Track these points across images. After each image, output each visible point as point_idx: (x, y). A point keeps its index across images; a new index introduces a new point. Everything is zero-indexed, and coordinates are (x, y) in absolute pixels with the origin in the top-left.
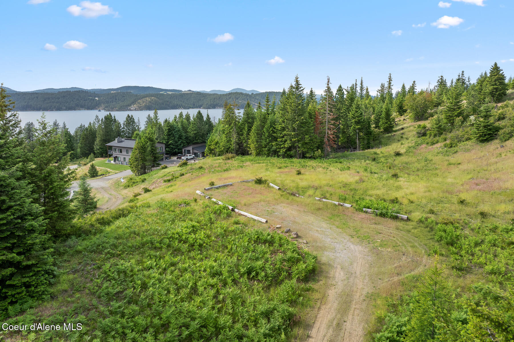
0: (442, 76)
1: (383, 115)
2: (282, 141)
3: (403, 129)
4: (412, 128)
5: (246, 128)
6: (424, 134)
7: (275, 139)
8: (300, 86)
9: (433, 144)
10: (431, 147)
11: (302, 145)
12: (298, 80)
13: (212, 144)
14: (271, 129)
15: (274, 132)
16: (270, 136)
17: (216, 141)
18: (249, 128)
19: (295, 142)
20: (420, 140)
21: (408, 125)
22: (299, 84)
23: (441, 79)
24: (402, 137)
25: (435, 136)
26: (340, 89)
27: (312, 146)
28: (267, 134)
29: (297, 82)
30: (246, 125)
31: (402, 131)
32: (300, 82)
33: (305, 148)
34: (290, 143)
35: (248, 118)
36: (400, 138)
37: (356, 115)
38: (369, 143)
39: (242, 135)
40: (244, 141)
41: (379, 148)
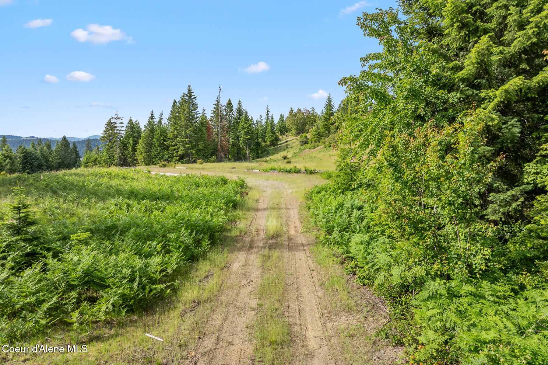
0: (313, 108)
1: (269, 130)
2: (174, 150)
3: (286, 142)
4: (294, 140)
5: (131, 142)
6: (306, 143)
7: (167, 148)
8: (193, 94)
9: (314, 147)
10: (312, 150)
11: (196, 152)
12: (191, 88)
13: (90, 161)
14: (162, 138)
15: (164, 141)
16: (161, 144)
17: (95, 157)
18: (135, 143)
19: (189, 148)
20: (303, 147)
21: (291, 139)
22: (192, 93)
23: (313, 110)
24: (287, 147)
25: (315, 142)
26: (229, 103)
27: (206, 153)
28: (157, 143)
29: (190, 90)
30: (131, 139)
31: (286, 144)
32: (193, 91)
33: (198, 155)
34: (184, 150)
35: (133, 132)
36: (285, 148)
37: (245, 126)
38: (258, 154)
39: (127, 149)
40: (129, 156)
41: (268, 157)
